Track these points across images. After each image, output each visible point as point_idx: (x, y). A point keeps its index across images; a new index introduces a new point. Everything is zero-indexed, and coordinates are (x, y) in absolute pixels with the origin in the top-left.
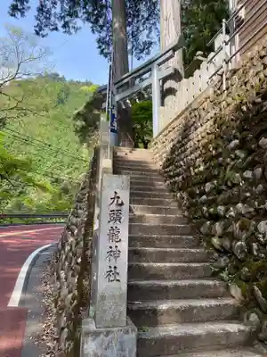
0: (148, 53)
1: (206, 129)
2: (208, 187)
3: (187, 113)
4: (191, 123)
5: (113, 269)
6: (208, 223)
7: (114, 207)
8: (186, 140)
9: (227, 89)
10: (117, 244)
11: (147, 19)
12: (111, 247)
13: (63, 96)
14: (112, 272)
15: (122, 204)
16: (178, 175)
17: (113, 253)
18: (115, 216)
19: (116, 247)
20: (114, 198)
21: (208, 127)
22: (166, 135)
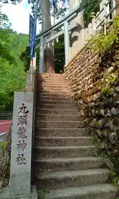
1: (94, 61)
2: (95, 97)
3: (84, 51)
4: (86, 57)
5: (21, 156)
6: (95, 120)
7: (21, 114)
8: (83, 68)
9: (107, 34)
10: (24, 139)
12: (20, 141)
13: (16, 43)
15: (27, 112)
16: (79, 89)
17: (21, 146)
18: (22, 120)
19: (23, 141)
20: (22, 108)
21: (96, 59)
22: (72, 65)
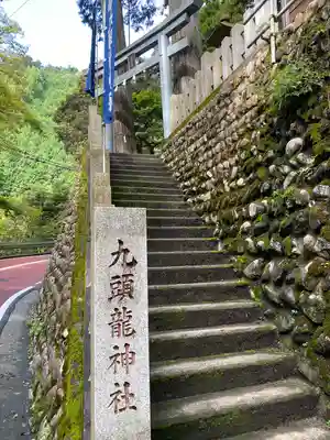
0: (150, 23)
1: (245, 123)
2: (253, 209)
3: (213, 101)
4: (221, 115)
5: (122, 388)
6: (256, 261)
7: (118, 270)
8: (214, 140)
9: (278, 60)
10: (127, 340)
12: (116, 347)
13: (40, 87)
14: (122, 394)
15: (133, 263)
16: (205, 191)
17: (120, 358)
18: (121, 287)
19: (126, 345)
20: (118, 253)
21: (248, 120)
22: (183, 134)
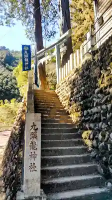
7: (32, 131)
10: (35, 151)
11: (53, 19)
12: (31, 153)
14: (33, 166)
15: (37, 129)
17: (33, 156)
18: (33, 136)
20: (33, 126)
